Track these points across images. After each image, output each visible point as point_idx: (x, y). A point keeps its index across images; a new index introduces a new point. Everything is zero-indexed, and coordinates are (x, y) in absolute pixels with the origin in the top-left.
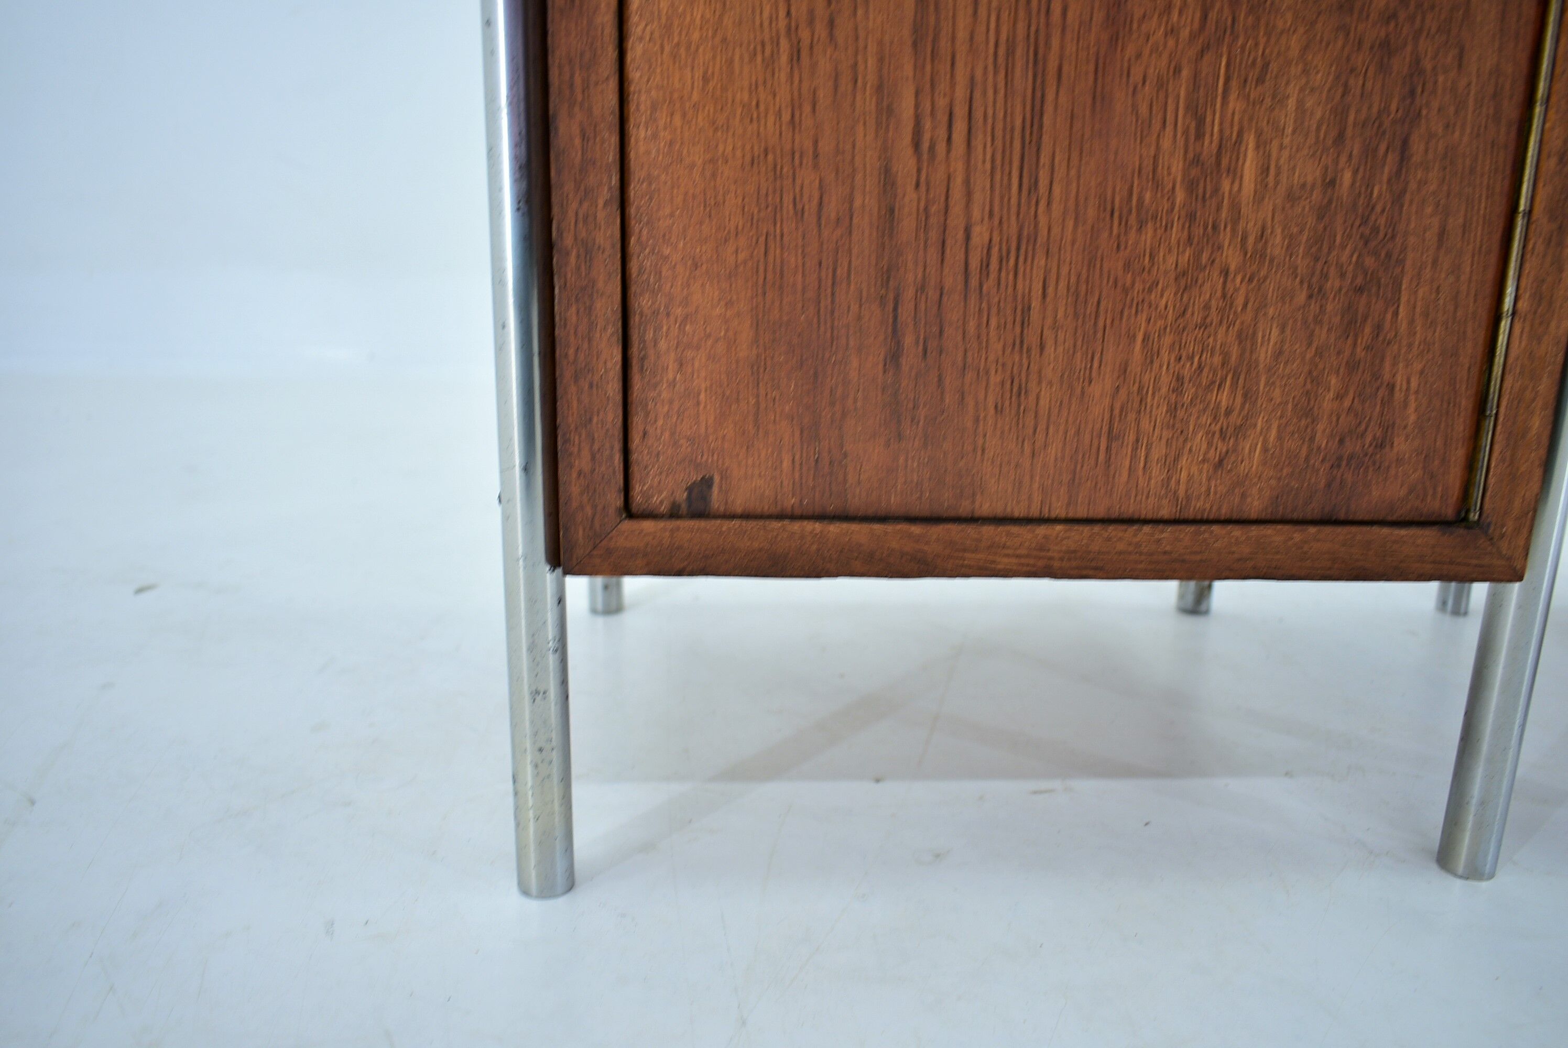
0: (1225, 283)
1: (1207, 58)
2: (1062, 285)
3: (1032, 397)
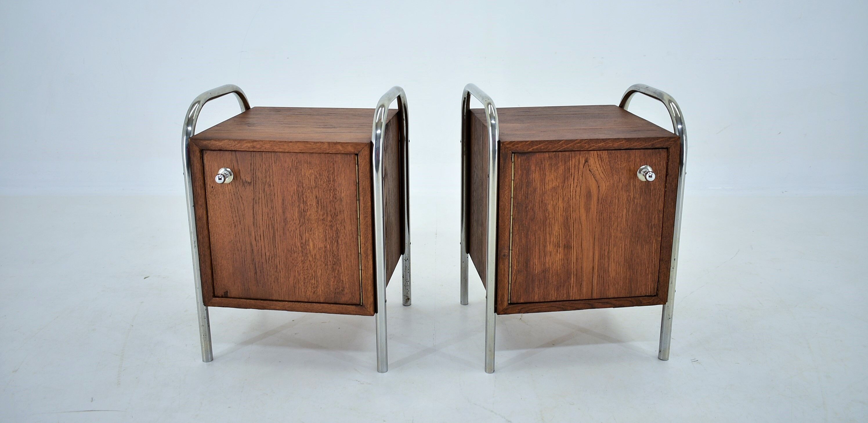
0: (310, 263)
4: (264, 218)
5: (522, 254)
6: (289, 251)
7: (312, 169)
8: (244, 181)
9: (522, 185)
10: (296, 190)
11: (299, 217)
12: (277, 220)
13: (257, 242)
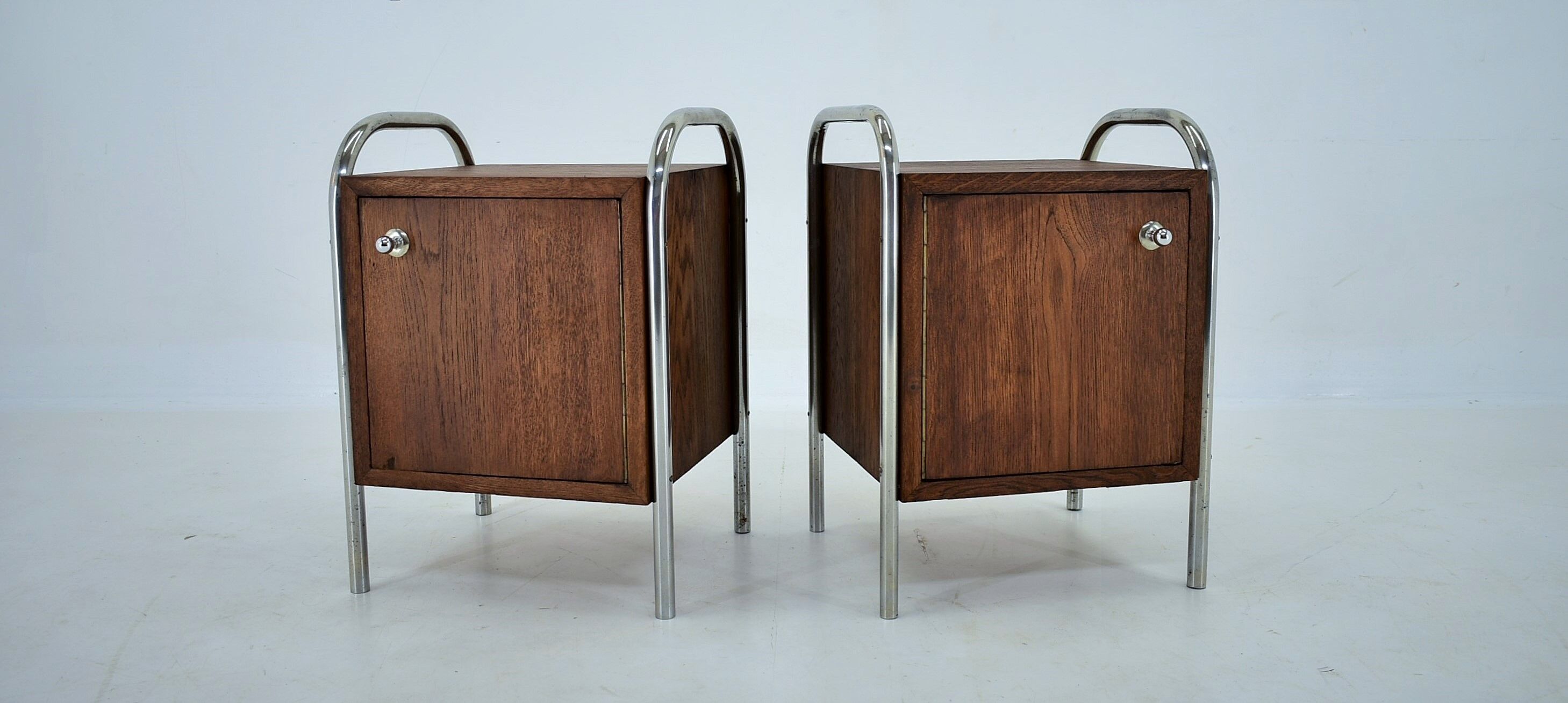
0: (537, 403)
1: (523, 337)
2: (489, 403)
3: (484, 436)
4: (458, 321)
5: (943, 385)
6: (501, 382)
7: (543, 227)
8: (427, 253)
9: (941, 254)
10: (514, 268)
11: (519, 318)
12: (481, 323)
13: (446, 365)
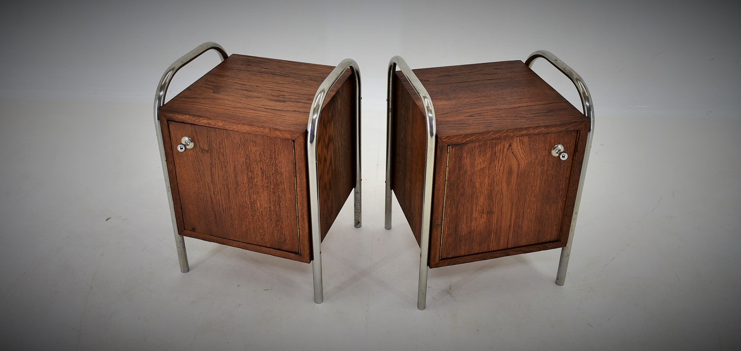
1: (250, 190)
3: (234, 226)
4: (220, 179)
5: (452, 222)
6: (241, 206)
7: (257, 147)
8: (203, 149)
9: (455, 169)
10: (244, 162)
11: (248, 182)
12: (230, 182)
13: (215, 196)
